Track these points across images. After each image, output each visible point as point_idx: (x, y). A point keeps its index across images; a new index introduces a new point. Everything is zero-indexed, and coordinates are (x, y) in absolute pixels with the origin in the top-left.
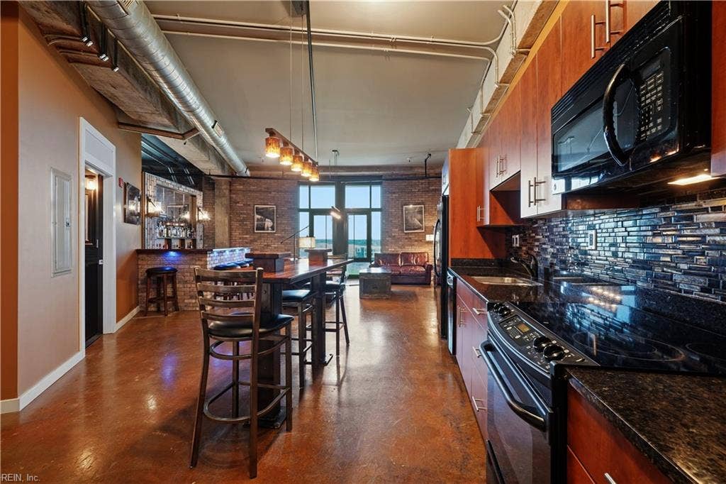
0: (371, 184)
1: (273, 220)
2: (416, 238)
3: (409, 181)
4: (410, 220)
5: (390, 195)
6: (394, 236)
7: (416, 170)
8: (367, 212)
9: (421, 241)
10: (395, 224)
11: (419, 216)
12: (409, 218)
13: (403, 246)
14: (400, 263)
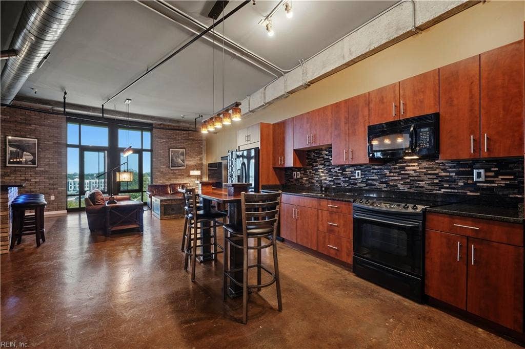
0: (142, 130)
1: (33, 154)
2: (180, 173)
3: (175, 131)
4: (175, 160)
5: (159, 140)
6: (162, 172)
7: (181, 124)
8: (139, 152)
9: (183, 175)
10: (163, 162)
11: (182, 157)
12: (174, 158)
13: (170, 179)
14: (169, 192)
